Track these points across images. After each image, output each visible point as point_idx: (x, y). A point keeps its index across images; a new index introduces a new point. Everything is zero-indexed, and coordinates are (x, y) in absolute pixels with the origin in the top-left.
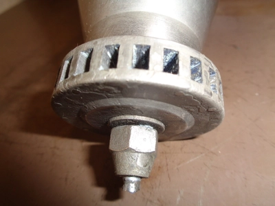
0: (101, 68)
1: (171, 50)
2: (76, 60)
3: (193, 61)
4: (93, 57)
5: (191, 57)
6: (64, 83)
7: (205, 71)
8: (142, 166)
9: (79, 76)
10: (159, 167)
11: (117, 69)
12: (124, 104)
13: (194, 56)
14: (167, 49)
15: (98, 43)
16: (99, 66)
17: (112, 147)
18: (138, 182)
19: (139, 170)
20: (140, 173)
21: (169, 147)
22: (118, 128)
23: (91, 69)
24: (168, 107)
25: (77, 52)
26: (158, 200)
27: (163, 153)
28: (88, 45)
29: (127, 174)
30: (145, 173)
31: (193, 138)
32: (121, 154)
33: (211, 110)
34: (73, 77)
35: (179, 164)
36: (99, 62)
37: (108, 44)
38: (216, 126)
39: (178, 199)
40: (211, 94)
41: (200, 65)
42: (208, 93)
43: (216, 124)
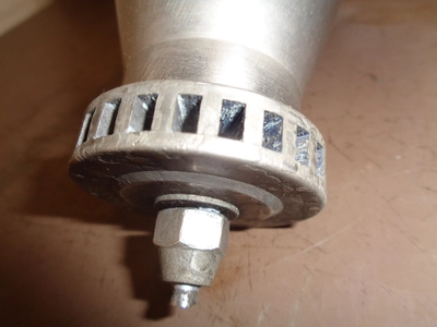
0: (130, 129)
1: (234, 103)
2: (98, 115)
3: (269, 117)
4: (120, 112)
5: (266, 112)
6: (81, 149)
7: (289, 133)
8: (198, 270)
9: (100, 139)
10: (238, 268)
11: (150, 132)
12: (169, 179)
13: (271, 110)
14: (228, 101)
15: (129, 91)
16: (126, 127)
17: (157, 240)
18: (193, 292)
19: (194, 275)
20: (195, 280)
21: (255, 237)
22: (166, 211)
23: (116, 131)
24: (233, 184)
25: (101, 103)
26: (231, 318)
27: (245, 246)
28: (116, 93)
29: (175, 280)
30: (203, 280)
31: (288, 226)
32: (169, 251)
33: (300, 189)
34: (93, 141)
35: (267, 264)
36: (127, 121)
37: (141, 93)
38: (318, 211)
39: (261, 318)
40: (296, 168)
41: (281, 124)
42: (290, 167)
43: (316, 208)
